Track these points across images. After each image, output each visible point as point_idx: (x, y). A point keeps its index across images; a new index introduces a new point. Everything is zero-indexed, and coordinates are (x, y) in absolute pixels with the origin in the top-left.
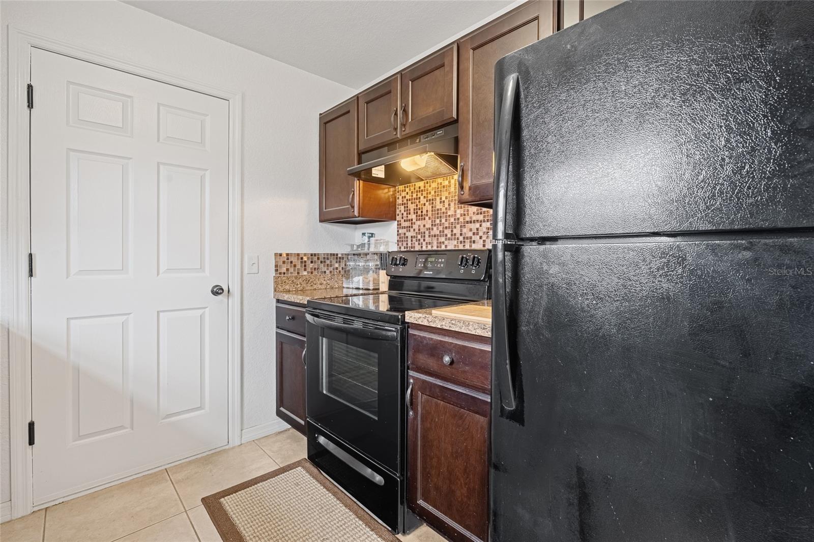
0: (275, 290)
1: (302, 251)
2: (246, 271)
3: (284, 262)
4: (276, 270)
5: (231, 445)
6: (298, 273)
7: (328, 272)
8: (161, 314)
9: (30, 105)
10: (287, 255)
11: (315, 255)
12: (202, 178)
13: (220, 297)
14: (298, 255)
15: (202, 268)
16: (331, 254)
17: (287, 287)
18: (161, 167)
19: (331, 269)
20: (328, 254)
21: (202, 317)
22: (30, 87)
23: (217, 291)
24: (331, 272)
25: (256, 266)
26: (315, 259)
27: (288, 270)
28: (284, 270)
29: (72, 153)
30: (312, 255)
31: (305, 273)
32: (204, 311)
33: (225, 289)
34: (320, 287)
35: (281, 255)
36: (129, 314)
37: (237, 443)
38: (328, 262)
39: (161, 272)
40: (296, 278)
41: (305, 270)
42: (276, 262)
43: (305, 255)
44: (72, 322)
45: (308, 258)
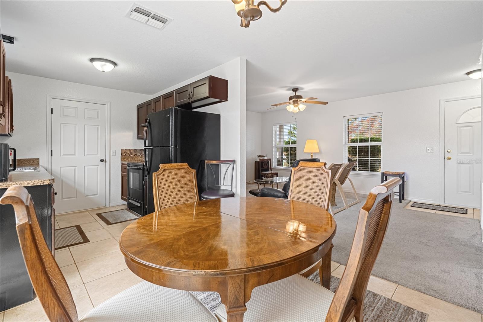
0: (121, 161)
1: (131, 148)
2: (111, 155)
3: (124, 152)
4: (122, 155)
5: (106, 207)
6: (129, 156)
7: (140, 155)
8: (85, 167)
9: (52, 113)
10: (125, 150)
11: (136, 150)
12: (98, 128)
13: (103, 163)
14: (129, 150)
15: (97, 154)
16: (142, 150)
17: (125, 160)
18: (86, 126)
19: (142, 154)
20: (140, 150)
21: (97, 168)
22: (52, 109)
23: (102, 161)
24: (141, 155)
25: (114, 153)
26: (136, 151)
27: (125, 155)
28: (124, 154)
29: (62, 124)
30: (134, 150)
31: (132, 156)
32: (98, 167)
33: (105, 160)
34: (137, 160)
35: (123, 150)
36: (76, 166)
37: (108, 206)
38: (141, 152)
39: (85, 155)
40: (128, 157)
41: (132, 154)
42: (121, 152)
43: (132, 150)
44: (61, 168)
45: (133, 151)
